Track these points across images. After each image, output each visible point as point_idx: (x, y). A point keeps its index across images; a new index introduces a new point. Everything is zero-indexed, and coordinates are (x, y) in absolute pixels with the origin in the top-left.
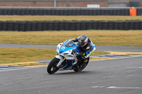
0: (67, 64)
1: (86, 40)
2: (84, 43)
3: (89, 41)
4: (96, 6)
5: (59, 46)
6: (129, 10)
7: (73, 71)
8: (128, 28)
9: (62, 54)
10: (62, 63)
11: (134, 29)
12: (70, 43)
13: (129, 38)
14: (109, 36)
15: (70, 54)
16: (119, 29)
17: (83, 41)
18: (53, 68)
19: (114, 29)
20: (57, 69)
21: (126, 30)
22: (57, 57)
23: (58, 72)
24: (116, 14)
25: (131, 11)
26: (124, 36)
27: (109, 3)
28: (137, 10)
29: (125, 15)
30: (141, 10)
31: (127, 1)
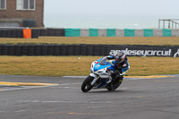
5: (93, 64)
6: (22, 31)
9: (96, 72)
11: (28, 55)
15: (104, 72)
16: (9, 54)
17: (120, 57)
18: (87, 86)
22: (92, 75)
24: (6, 36)
26: (16, 62)
28: (32, 31)
29: (17, 37)
30: (37, 30)
31: (20, 20)
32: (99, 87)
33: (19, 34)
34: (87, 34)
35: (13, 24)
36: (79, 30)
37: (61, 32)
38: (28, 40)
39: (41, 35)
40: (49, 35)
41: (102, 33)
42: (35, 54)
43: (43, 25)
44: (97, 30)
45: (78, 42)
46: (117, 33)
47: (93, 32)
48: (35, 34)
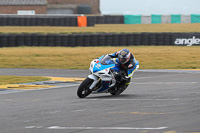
0: (103, 86)
1: (128, 56)
2: (125, 59)
3: (132, 57)
4: (31, 13)
5: (93, 63)
6: (76, 19)
7: (109, 94)
8: (75, 44)
9: (96, 74)
10: (97, 85)
12: (107, 59)
13: (77, 57)
14: (49, 55)
15: (107, 73)
16: (62, 45)
17: (124, 56)
19: (55, 45)
20: (90, 92)
21: (72, 46)
23: (91, 95)
24: (59, 25)
25: (79, 20)
26: (70, 55)
27: (48, 9)
28: (88, 18)
29: (71, 25)
30: (93, 18)
31: (74, 6)
32: (99, 92)
33: (73, 22)
34: (149, 21)
35: (65, 11)
36: (140, 17)
37: (120, 19)
38: (83, 29)
39: (97, 23)
40: (106, 22)
41: (165, 19)
42: (92, 44)
43: (99, 12)
44: (160, 16)
45: (139, 30)
46: (183, 19)
47: (156, 18)
48: (90, 22)
